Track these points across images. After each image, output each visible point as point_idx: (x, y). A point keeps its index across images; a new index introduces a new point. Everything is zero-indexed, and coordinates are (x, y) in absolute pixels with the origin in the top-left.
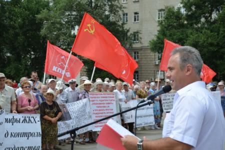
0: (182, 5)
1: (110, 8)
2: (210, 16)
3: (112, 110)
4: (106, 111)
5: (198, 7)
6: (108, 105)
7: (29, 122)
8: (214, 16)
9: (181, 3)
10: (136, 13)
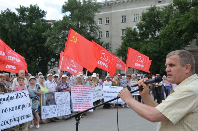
0: (137, 27)
1: (90, 28)
2: (155, 34)
3: (90, 98)
5: (147, 28)
6: (86, 94)
7: (21, 97)
8: (157, 34)
9: (136, 26)
10: (107, 32)
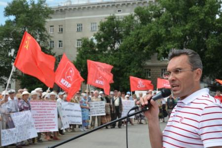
0: (94, 38)
1: (40, 36)
2: (114, 46)
3: (54, 115)
4: (47, 116)
5: (105, 39)
8: (117, 46)
9: (94, 36)
10: (60, 41)
